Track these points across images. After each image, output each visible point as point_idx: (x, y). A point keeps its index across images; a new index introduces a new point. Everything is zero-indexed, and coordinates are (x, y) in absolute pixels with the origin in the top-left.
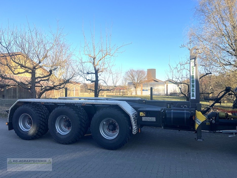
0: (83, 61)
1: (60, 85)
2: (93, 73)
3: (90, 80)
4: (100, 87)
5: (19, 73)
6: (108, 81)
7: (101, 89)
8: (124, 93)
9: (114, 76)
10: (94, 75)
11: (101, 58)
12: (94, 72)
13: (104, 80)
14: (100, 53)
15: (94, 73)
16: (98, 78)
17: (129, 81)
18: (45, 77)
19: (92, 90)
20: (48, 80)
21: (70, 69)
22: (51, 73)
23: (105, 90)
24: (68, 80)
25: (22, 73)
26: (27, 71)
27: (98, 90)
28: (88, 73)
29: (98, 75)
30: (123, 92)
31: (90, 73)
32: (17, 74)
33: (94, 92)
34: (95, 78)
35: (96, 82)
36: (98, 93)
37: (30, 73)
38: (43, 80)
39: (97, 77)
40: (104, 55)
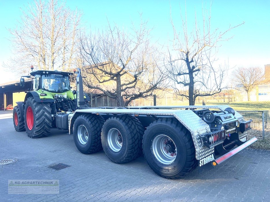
0: (173, 59)
1: (147, 91)
2: (186, 74)
3: (182, 83)
4: (197, 91)
5: (104, 81)
6: (207, 82)
7: (198, 93)
8: (230, 100)
9: (218, 75)
10: (188, 75)
11: (197, 51)
12: (188, 72)
13: (202, 81)
14: (195, 44)
15: (188, 74)
16: (194, 79)
17: (238, 83)
18: (130, 83)
19: (185, 96)
20: (134, 87)
21: (157, 72)
22: (136, 79)
23: (203, 96)
24: (156, 85)
25: (107, 81)
26: (112, 78)
27: (194, 96)
28: (179, 74)
29: (194, 75)
30: (229, 98)
31: (182, 74)
32: (103, 82)
33: (188, 98)
34: (189, 79)
35: (191, 84)
36: (195, 100)
37: (115, 80)
38: (129, 88)
39: (192, 78)
40: (200, 48)
